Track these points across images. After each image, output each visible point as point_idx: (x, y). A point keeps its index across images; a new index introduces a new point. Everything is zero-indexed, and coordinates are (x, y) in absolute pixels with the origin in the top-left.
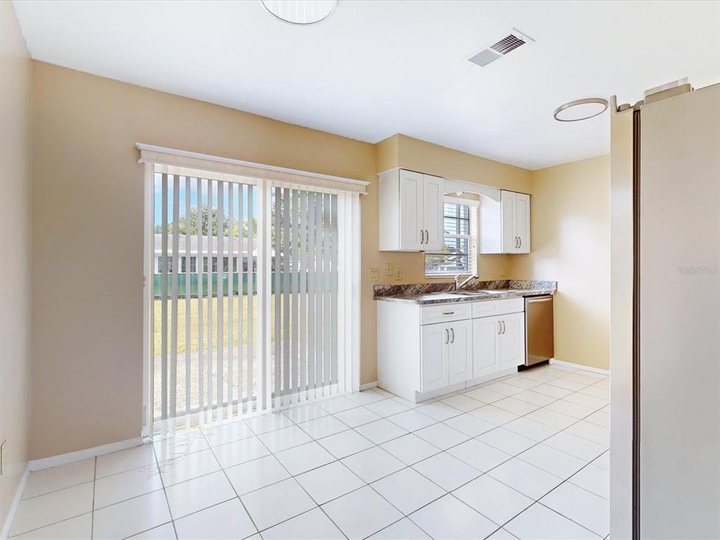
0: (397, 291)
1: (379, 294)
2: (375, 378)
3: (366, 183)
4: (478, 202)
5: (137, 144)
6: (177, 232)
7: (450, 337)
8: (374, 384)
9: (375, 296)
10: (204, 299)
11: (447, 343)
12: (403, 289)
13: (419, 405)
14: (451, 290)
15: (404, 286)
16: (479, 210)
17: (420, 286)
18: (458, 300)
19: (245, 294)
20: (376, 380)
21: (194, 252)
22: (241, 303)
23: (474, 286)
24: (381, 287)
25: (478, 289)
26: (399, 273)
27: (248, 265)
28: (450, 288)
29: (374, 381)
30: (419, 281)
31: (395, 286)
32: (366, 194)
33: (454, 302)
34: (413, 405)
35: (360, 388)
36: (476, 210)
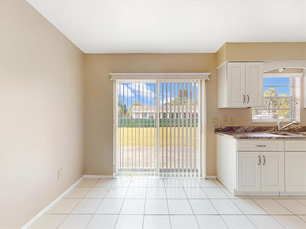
0: (230, 130)
1: (217, 131)
2: (215, 174)
3: (209, 74)
4: (303, 74)
5: (110, 74)
6: (171, 105)
7: (262, 161)
8: (215, 177)
9: (215, 131)
10: (176, 128)
11: (259, 164)
12: (235, 128)
13: (236, 197)
14: (274, 131)
15: (235, 127)
16: (302, 80)
17: (248, 127)
18: (270, 138)
19: (189, 126)
20: (216, 175)
21: (173, 111)
22: (183, 130)
23: (296, 129)
24: (219, 127)
25: (301, 131)
26: (231, 120)
27: (194, 116)
28: (273, 129)
29: (214, 175)
30: (246, 125)
31: (229, 127)
32: (209, 79)
33: (265, 139)
34: (232, 196)
35: (206, 177)
36: (300, 79)
